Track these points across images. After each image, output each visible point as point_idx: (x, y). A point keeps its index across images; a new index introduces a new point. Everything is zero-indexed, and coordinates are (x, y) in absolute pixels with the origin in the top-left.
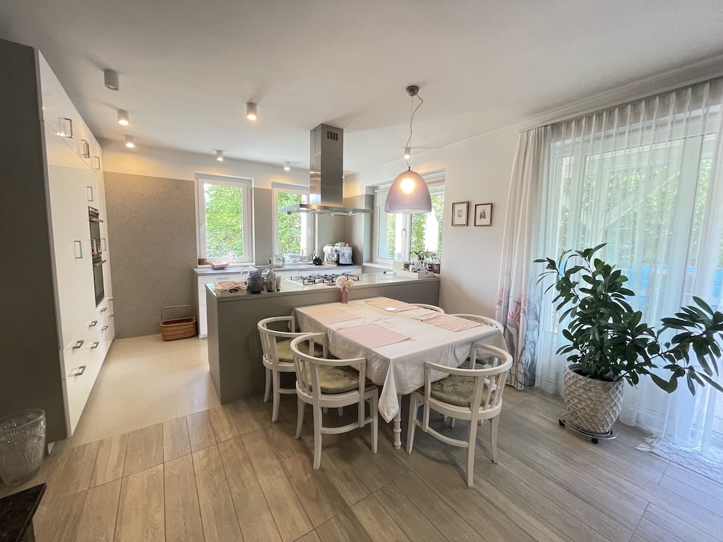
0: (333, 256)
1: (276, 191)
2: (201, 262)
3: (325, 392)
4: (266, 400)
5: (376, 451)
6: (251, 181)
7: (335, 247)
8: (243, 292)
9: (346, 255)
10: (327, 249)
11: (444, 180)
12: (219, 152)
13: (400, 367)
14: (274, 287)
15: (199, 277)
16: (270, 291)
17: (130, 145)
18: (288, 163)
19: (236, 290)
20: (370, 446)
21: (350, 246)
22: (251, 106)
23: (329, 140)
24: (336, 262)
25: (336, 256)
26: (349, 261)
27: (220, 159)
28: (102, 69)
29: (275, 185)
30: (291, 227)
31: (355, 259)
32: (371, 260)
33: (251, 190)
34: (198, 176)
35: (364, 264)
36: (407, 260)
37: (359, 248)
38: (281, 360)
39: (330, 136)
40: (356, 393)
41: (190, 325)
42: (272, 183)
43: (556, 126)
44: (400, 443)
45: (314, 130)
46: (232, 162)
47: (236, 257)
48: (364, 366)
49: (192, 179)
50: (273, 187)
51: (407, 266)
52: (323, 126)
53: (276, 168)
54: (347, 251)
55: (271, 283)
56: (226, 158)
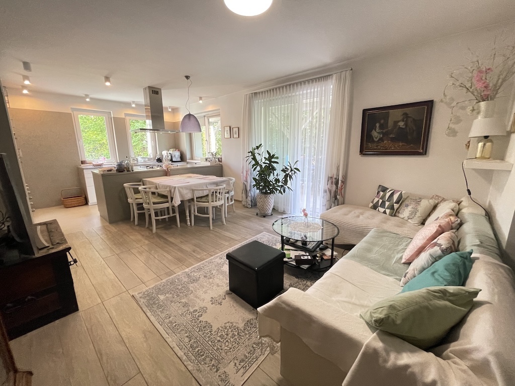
0: (168, 157)
1: (128, 118)
2: (83, 162)
3: (154, 203)
4: (132, 220)
5: (179, 226)
6: (110, 112)
7: (170, 152)
8: (114, 172)
9: (176, 156)
10: (164, 153)
11: (220, 115)
12: (87, 96)
13: (181, 189)
14: (130, 169)
15: (84, 170)
16: (128, 171)
17: (25, 92)
18: (134, 102)
19: (110, 170)
20: (177, 226)
21: (178, 151)
22: (107, 79)
23: (153, 94)
24: (171, 160)
25: (170, 157)
26: (179, 160)
27: (88, 100)
28: (22, 61)
29: (126, 115)
30: (142, 140)
31: (182, 158)
32: (192, 158)
33: (111, 118)
34: (73, 109)
35: (187, 161)
36: (207, 157)
37: (184, 152)
38: (136, 199)
39: (154, 92)
40: (167, 203)
41: (82, 198)
42: (125, 114)
43: (255, 93)
44: (189, 224)
45: (145, 89)
46: (95, 101)
47: (106, 159)
48: (169, 192)
49: (70, 111)
50: (125, 116)
51: (207, 160)
52: (149, 87)
53: (127, 105)
54: (177, 154)
55: (128, 168)
56: (91, 99)
